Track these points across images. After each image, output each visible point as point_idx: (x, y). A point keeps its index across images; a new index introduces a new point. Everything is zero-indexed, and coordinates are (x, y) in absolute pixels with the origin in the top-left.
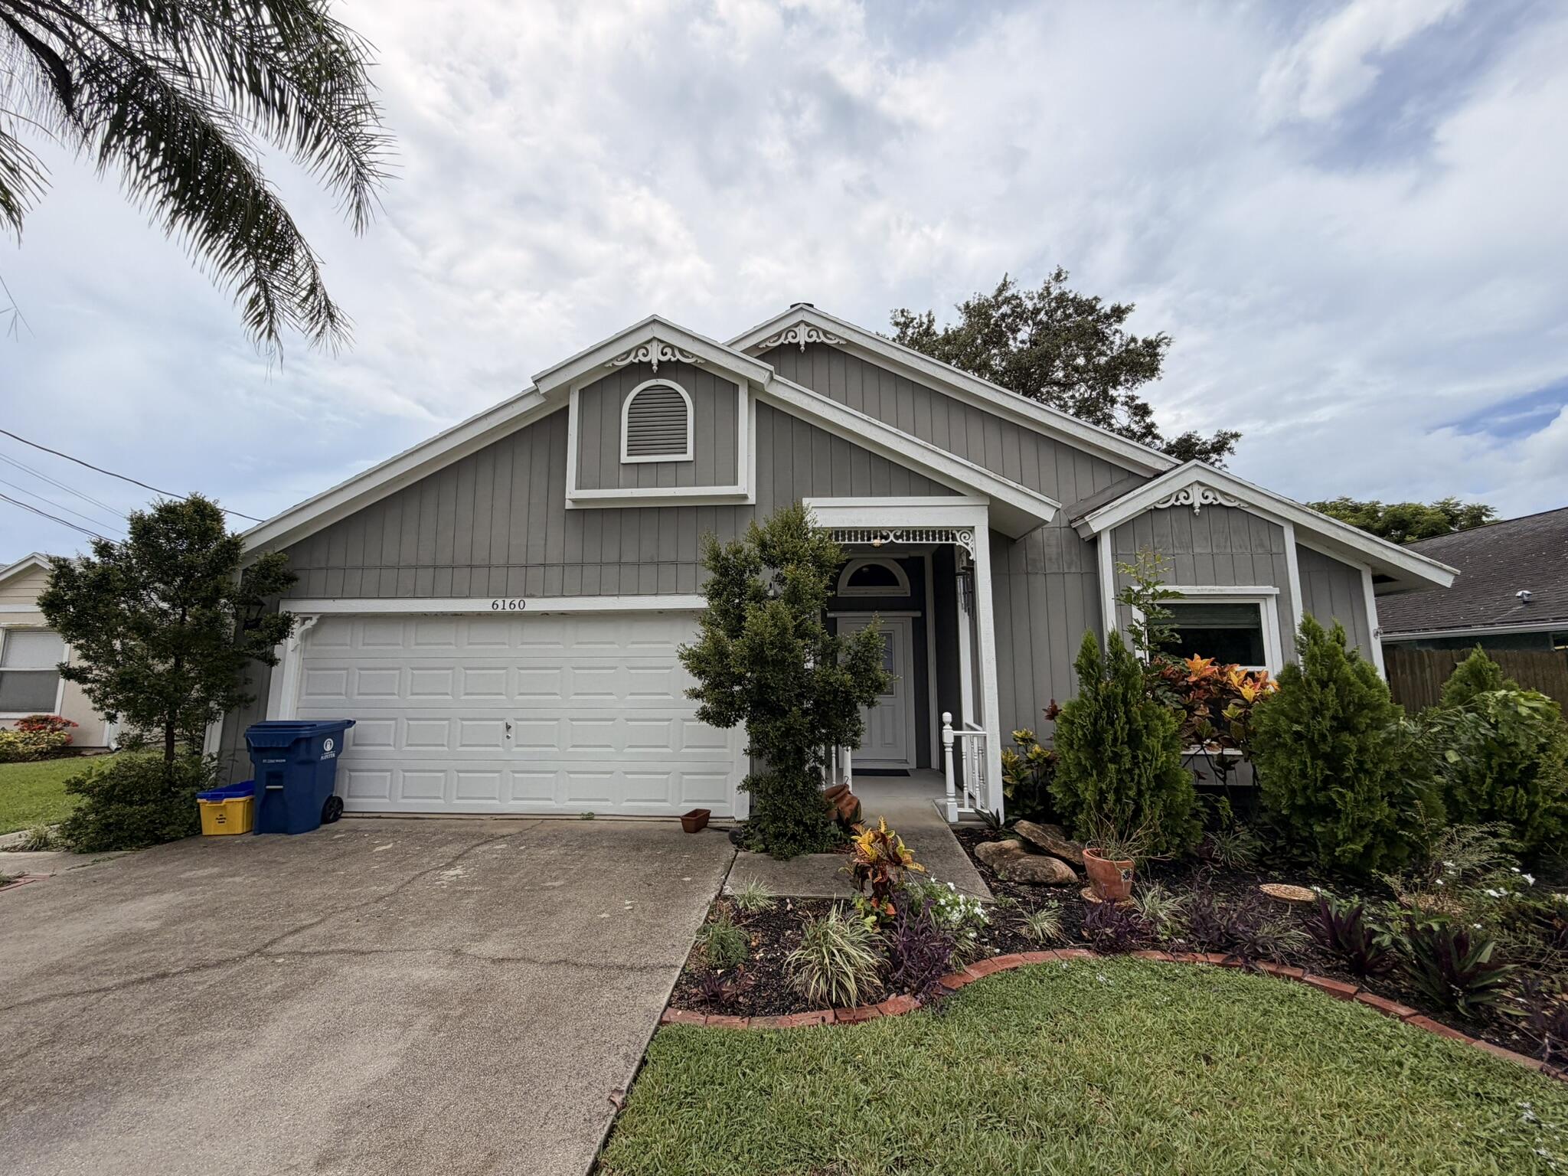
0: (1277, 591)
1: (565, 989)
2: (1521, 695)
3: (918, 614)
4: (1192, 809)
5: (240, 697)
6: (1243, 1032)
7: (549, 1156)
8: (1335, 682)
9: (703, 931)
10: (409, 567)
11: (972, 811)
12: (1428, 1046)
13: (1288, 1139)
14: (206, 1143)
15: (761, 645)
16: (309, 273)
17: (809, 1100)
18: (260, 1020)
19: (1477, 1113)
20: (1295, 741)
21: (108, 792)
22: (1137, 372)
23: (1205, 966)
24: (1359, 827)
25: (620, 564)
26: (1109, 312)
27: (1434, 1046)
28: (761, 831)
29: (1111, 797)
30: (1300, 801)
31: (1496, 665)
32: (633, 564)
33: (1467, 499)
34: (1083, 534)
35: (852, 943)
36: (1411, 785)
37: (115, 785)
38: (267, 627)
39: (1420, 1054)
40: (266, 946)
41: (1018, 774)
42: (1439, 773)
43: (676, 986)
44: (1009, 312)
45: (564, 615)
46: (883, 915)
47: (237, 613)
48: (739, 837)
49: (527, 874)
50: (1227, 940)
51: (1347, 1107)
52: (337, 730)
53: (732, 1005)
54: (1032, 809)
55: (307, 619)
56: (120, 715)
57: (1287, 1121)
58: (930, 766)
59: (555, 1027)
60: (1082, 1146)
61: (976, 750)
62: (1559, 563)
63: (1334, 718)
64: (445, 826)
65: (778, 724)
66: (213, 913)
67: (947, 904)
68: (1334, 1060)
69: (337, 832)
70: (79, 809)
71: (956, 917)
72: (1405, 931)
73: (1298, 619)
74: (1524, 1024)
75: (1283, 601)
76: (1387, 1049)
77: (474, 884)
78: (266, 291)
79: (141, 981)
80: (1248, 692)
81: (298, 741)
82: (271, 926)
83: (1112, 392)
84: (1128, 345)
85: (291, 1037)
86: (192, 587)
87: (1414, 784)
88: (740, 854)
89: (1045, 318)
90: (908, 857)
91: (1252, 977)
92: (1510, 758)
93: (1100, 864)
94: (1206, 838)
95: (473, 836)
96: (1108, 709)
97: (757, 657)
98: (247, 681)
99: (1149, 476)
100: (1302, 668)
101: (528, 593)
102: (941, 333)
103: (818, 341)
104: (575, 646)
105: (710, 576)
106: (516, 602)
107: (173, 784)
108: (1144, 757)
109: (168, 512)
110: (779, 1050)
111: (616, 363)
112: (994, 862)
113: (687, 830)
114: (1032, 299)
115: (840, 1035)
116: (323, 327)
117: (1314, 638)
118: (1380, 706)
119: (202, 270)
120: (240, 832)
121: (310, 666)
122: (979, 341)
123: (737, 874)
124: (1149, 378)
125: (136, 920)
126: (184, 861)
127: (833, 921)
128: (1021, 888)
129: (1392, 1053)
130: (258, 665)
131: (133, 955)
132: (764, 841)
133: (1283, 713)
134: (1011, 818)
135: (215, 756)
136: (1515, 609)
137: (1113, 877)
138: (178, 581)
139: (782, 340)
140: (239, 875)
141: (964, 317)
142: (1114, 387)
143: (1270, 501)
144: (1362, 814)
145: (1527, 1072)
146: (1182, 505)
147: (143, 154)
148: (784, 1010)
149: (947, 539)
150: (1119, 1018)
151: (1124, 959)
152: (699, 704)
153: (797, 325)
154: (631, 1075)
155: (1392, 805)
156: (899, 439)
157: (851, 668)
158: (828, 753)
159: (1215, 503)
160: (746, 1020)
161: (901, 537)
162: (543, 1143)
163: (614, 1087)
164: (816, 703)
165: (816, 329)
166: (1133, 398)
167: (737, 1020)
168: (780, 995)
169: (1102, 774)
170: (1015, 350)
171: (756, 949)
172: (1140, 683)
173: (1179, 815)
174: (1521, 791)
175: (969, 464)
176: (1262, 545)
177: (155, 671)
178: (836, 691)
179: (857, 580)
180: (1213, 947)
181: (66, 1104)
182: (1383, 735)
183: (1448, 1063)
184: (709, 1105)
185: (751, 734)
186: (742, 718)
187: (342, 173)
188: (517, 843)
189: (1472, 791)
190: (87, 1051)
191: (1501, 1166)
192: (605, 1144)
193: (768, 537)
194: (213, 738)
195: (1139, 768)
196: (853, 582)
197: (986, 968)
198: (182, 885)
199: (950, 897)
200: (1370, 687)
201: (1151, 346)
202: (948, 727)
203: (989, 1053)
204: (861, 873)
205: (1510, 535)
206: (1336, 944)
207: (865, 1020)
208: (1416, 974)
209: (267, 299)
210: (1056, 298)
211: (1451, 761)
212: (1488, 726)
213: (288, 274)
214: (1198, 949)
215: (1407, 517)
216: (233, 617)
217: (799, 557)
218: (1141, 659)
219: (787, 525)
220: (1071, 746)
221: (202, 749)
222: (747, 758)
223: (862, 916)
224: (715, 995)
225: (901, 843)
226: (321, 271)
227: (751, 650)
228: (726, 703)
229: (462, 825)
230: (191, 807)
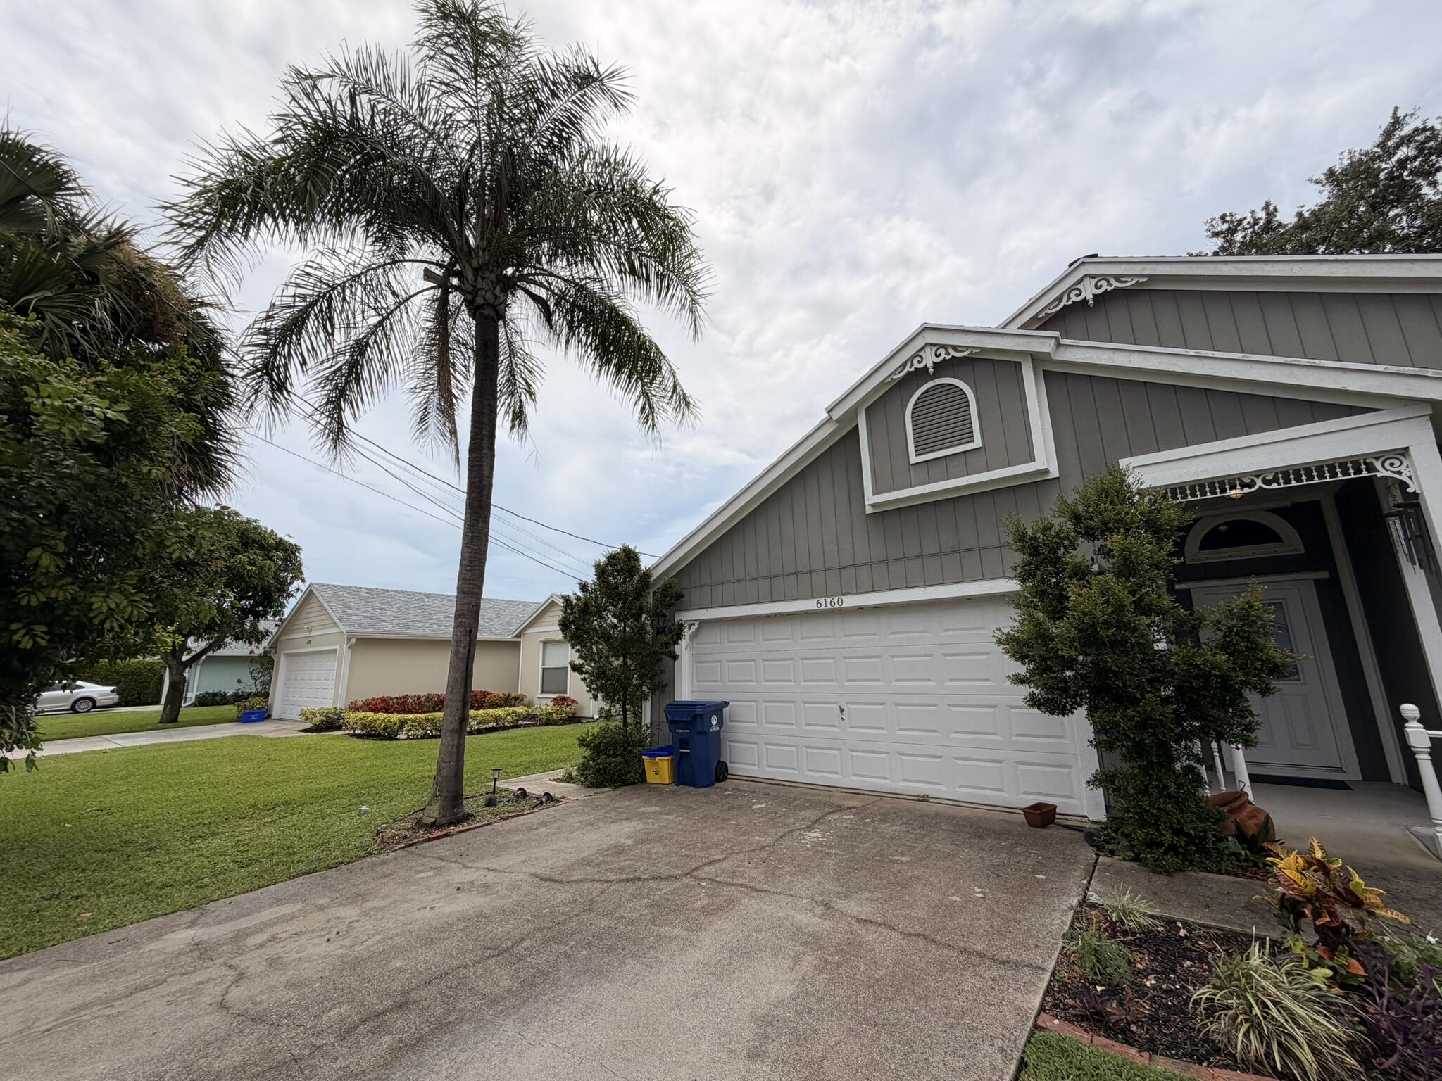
1: (928, 963)
3: (1325, 575)
5: (659, 683)
9: (1070, 937)
10: (753, 579)
15: (1093, 625)
16: (671, 379)
18: (697, 927)
21: (597, 747)
25: (922, 556)
28: (1127, 836)
32: (935, 555)
35: (1296, 998)
37: (601, 743)
38: (670, 632)
40: (693, 870)
43: (1047, 991)
44: (1413, 153)
45: (877, 609)
46: (1344, 972)
47: (653, 623)
48: (1098, 839)
49: (875, 846)
52: (719, 708)
53: (1123, 1032)
55: (693, 624)
56: (599, 695)
58: (1390, 780)
59: (924, 998)
64: (802, 793)
65: (1129, 713)
66: (660, 840)
69: (726, 790)
70: (585, 757)
77: (831, 847)
78: (649, 400)
79: (628, 880)
81: (695, 716)
82: (694, 856)
85: (718, 946)
86: (628, 607)
88: (1102, 859)
90: (1374, 899)
95: (826, 805)
97: (1089, 639)
98: (662, 672)
101: (844, 591)
102: (1291, 221)
103: (1110, 289)
104: (891, 636)
105: (1018, 558)
106: (835, 600)
107: (628, 744)
109: (612, 559)
111: (895, 377)
113: (1031, 824)
116: (684, 413)
119: (616, 398)
120: (668, 782)
121: (698, 660)
122: (1362, 209)
123: (1103, 881)
125: (620, 837)
126: (640, 800)
127: (1256, 961)
130: (666, 659)
131: (621, 861)
132: (1132, 848)
135: (649, 726)
138: (620, 603)
139: (1064, 303)
140: (671, 814)
141: (1328, 188)
147: (583, 337)
148: (1199, 1059)
149: (1358, 472)
152: (1026, 690)
153: (1080, 281)
154: (1012, 1073)
156: (1248, 365)
157: (1224, 647)
158: (1207, 750)
160: (1146, 1055)
161: (1275, 480)
164: (1180, 689)
165: (1105, 277)
167: (1133, 1051)
168: (1191, 1039)
171: (1145, 974)
175: (1380, 368)
177: (614, 666)
178: (1207, 675)
179: (1212, 541)
181: (601, 955)
185: (1094, 723)
186: (1080, 705)
187: (684, 304)
188: (862, 815)
193: (1081, 509)
194: (647, 713)
196: (1205, 545)
198: (641, 816)
202: (1414, 724)
204: (1291, 907)
209: (650, 405)
213: (660, 384)
216: (651, 626)
217: (1126, 524)
219: (1103, 493)
221: (641, 720)
222: (1094, 750)
223: (1305, 965)
224: (1098, 1013)
225: (1357, 879)
226: (677, 376)
227: (1081, 630)
228: (1058, 689)
229: (816, 795)
230: (639, 761)
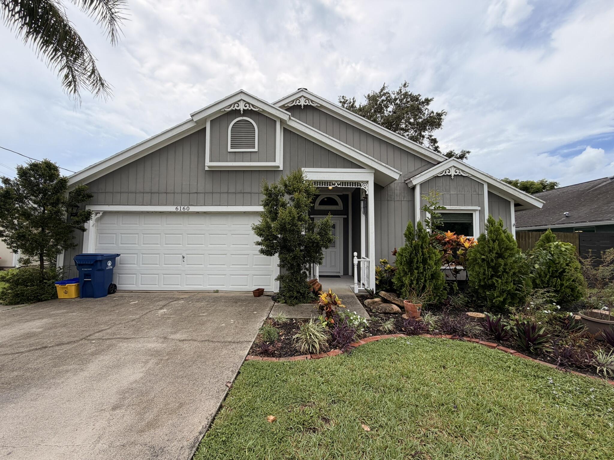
0: (479, 208)
1: (208, 350)
2: (563, 244)
3: (346, 217)
4: (444, 286)
5: (71, 244)
6: (457, 359)
7: (203, 404)
8: (498, 240)
9: (262, 329)
10: (140, 192)
11: (364, 289)
12: (519, 361)
13: (470, 391)
14: (67, 403)
15: (285, 224)
16: (91, 64)
17: (301, 383)
18: (87, 362)
19: (534, 381)
20: (482, 262)
21: (16, 281)
22: (433, 125)
23: (445, 339)
24: (502, 292)
25: (228, 193)
26: (424, 101)
27: (521, 362)
28: (284, 296)
29: (415, 282)
30: (482, 283)
31: (555, 235)
32: (233, 193)
33: (550, 180)
34: (410, 185)
35: (318, 331)
36: (521, 277)
37: (19, 278)
38: (81, 216)
39: (517, 364)
40: (87, 337)
41: (381, 275)
42: (531, 273)
43: (251, 348)
44: (385, 99)
45: (205, 213)
46: (329, 323)
47: (68, 210)
48: (275, 298)
49: (192, 311)
50: (453, 330)
51: (491, 380)
52: (113, 258)
53: (272, 354)
54: (386, 288)
55: (98, 213)
56: (19, 250)
57: (470, 385)
58: (348, 275)
59: (205, 362)
60: (399, 395)
61: (366, 267)
62: (580, 203)
63: (496, 253)
64: (159, 295)
65: (291, 254)
66: (65, 326)
67: (354, 319)
68: (488, 366)
69: (115, 297)
70: (4, 288)
71: (356, 323)
72: (515, 325)
73: (487, 217)
74: (552, 354)
75: (482, 212)
76: (505, 363)
77: (171, 315)
78: (72, 72)
79: (36, 349)
80: (467, 245)
81: (96, 261)
82: (89, 330)
83: (423, 133)
84: (430, 114)
85: (100, 367)
86: (47, 198)
87: (522, 277)
88: (276, 304)
89: (399, 103)
90: (339, 302)
91: (461, 342)
92: (556, 268)
93: (410, 305)
94: (448, 297)
95: (171, 298)
96: (416, 250)
97: (283, 229)
98: (73, 238)
99: (435, 163)
100: (487, 235)
101: (190, 204)
102: (358, 107)
103: (309, 104)
104: (210, 226)
105: (264, 197)
106: (186, 207)
107: (44, 279)
108: (428, 267)
109: (34, 166)
110: (290, 368)
111: (226, 110)
112: (371, 306)
113: (255, 296)
114: (394, 94)
115: (313, 363)
116: (99, 89)
117: (492, 224)
118: (513, 249)
119: (42, 60)
120: (74, 297)
121: (100, 233)
122: (373, 111)
123: (274, 311)
124: (438, 128)
125: (32, 328)
126: (51, 308)
127: (311, 324)
128: (380, 315)
129: (507, 364)
130: (77, 231)
131: (32, 341)
132: (285, 299)
133: (478, 251)
134: (378, 291)
135: (62, 268)
136: (563, 219)
137: (414, 310)
138: (41, 196)
139: (294, 104)
140: (75, 312)
141: (367, 100)
142: (424, 132)
143: (479, 174)
144: (504, 288)
145: (551, 369)
146: (447, 175)
147: (11, 4)
148: (291, 355)
149: (358, 186)
150: (414, 355)
151: (416, 337)
152: (260, 247)
153: (300, 97)
154: (234, 377)
155: (514, 284)
156: (340, 145)
157: (319, 234)
158: (310, 266)
159: (459, 174)
160: (278, 359)
161: (340, 184)
162: (201, 400)
163: (228, 381)
164: (306, 247)
165: (308, 99)
166: (431, 136)
167: (274, 359)
168: (291, 350)
169: (412, 274)
170: (387, 115)
171: (282, 336)
172: (428, 241)
173: (439, 289)
174: (559, 280)
175: (367, 156)
176: (475, 191)
177: (33, 233)
178: (314, 242)
179: (322, 203)
180: (448, 333)
181: (8, 392)
182: (514, 259)
183: (525, 366)
184: (264, 386)
185: (280, 259)
186: (277, 253)
187: (104, 17)
188: (188, 300)
189: (542, 280)
190: (16, 373)
191: (540, 397)
192: (225, 399)
193: (287, 182)
194: (60, 260)
195: (426, 272)
196: (321, 204)
197: (367, 340)
198: (50, 316)
199: (355, 316)
200: (510, 242)
201: (439, 115)
202: (356, 258)
203: (367, 367)
204: (322, 308)
205: (564, 192)
206: (491, 330)
207: (322, 358)
208: (518, 339)
209: (73, 75)
210: (404, 94)
211: (536, 268)
212: (550, 255)
213: (81, 64)
214: (443, 333)
215: (528, 186)
216: (66, 211)
217: (300, 190)
218: (429, 232)
219: (295, 178)
220: (401, 264)
221: (56, 266)
222: (279, 268)
223: (322, 322)
224: (266, 351)
225: (337, 298)
226: (96, 63)
227: (281, 225)
228: (271, 246)
229: (166, 295)
230: (53, 288)
